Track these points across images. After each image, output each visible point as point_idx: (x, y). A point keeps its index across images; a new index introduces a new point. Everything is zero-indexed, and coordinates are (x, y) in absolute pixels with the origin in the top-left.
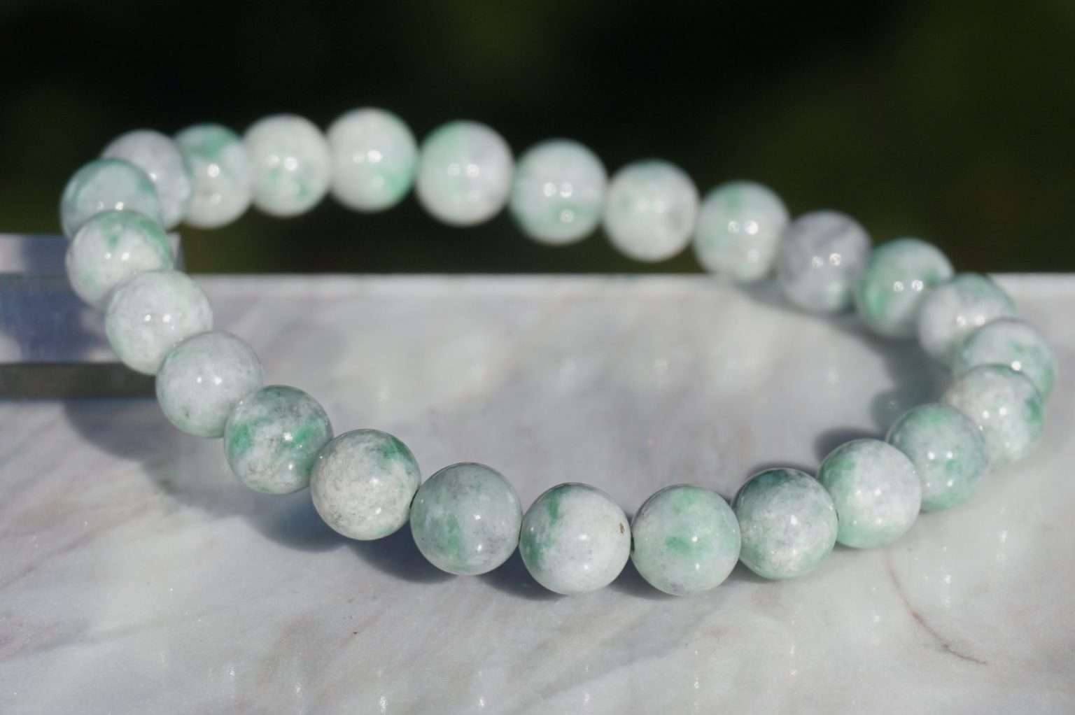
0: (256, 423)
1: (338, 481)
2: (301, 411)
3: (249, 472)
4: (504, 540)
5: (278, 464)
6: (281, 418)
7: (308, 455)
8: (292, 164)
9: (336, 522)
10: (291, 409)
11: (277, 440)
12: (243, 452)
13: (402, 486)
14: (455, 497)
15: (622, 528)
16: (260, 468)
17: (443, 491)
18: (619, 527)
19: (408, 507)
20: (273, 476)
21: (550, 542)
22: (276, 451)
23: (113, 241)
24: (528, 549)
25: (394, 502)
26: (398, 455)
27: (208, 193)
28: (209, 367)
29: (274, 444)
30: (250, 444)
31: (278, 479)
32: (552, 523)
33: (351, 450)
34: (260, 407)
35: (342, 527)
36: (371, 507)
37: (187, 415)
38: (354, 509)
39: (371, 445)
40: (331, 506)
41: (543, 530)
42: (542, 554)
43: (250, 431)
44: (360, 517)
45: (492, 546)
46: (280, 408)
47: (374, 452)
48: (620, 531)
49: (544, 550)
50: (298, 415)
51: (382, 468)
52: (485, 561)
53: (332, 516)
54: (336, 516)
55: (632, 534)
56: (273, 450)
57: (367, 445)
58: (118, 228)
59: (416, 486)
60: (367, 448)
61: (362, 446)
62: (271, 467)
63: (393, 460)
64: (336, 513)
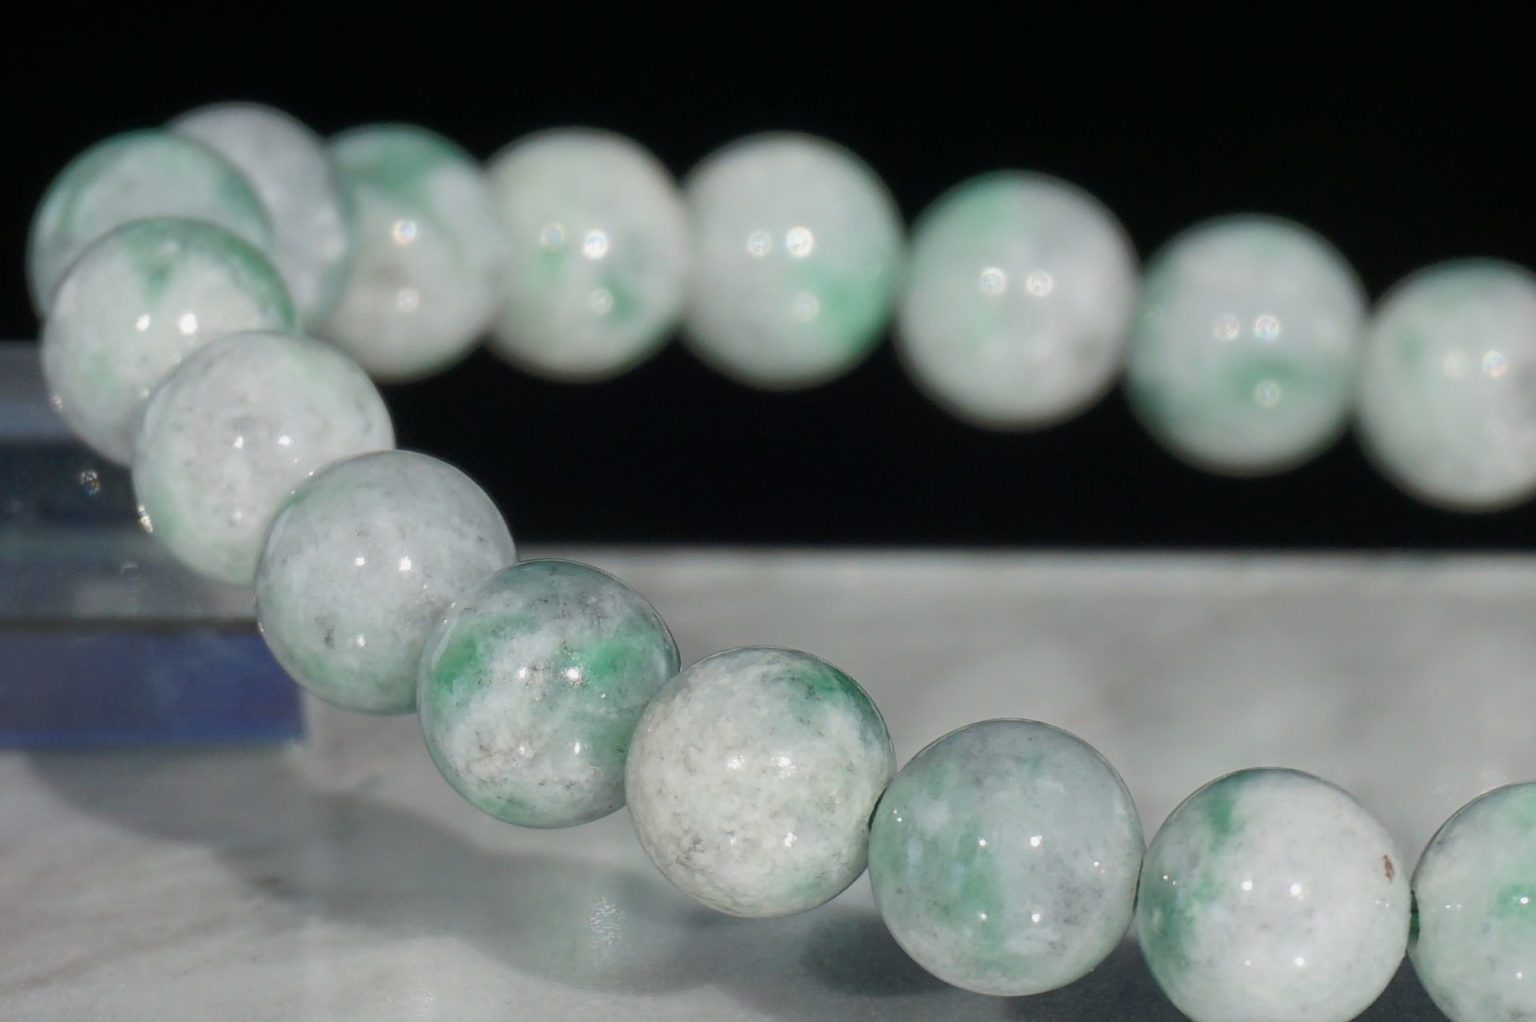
0: (497, 630)
1: (692, 751)
2: (608, 606)
3: (476, 753)
4: (1098, 893)
5: (547, 728)
6: (556, 617)
7: (620, 711)
8: (596, 246)
9: (686, 862)
10: (581, 601)
11: (547, 668)
12: (462, 704)
13: (850, 768)
14: (978, 782)
15: (1388, 865)
16: (502, 741)
17: (952, 773)
18: (1382, 864)
19: (865, 827)
20: (534, 761)
21: (1210, 892)
22: (544, 695)
23: (159, 275)
24: (1157, 915)
25: (830, 806)
26: (840, 696)
27: (391, 275)
28: (384, 520)
29: (540, 677)
30: (480, 681)
31: (546, 770)
32: (1217, 845)
33: (725, 680)
34: (507, 594)
35: (702, 871)
36: (774, 815)
37: (328, 640)
38: (731, 818)
39: (776, 669)
40: (675, 815)
41: (1194, 860)
42: (1191, 920)
43: (480, 649)
44: (746, 840)
45: (1068, 905)
46: (555, 596)
47: (783, 685)
48: (1382, 870)
49: (1196, 909)
50: (599, 615)
51: (801, 720)
52: (1052, 944)
53: (677, 842)
54: (686, 842)
55: (1413, 893)
56: (536, 694)
57: (765, 669)
58: (171, 247)
59: (884, 778)
60: (764, 676)
61: (754, 672)
62: (529, 737)
63: (827, 706)
64: (687, 832)
